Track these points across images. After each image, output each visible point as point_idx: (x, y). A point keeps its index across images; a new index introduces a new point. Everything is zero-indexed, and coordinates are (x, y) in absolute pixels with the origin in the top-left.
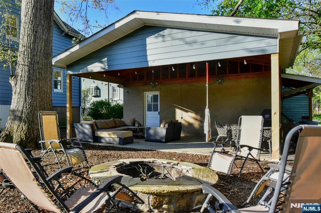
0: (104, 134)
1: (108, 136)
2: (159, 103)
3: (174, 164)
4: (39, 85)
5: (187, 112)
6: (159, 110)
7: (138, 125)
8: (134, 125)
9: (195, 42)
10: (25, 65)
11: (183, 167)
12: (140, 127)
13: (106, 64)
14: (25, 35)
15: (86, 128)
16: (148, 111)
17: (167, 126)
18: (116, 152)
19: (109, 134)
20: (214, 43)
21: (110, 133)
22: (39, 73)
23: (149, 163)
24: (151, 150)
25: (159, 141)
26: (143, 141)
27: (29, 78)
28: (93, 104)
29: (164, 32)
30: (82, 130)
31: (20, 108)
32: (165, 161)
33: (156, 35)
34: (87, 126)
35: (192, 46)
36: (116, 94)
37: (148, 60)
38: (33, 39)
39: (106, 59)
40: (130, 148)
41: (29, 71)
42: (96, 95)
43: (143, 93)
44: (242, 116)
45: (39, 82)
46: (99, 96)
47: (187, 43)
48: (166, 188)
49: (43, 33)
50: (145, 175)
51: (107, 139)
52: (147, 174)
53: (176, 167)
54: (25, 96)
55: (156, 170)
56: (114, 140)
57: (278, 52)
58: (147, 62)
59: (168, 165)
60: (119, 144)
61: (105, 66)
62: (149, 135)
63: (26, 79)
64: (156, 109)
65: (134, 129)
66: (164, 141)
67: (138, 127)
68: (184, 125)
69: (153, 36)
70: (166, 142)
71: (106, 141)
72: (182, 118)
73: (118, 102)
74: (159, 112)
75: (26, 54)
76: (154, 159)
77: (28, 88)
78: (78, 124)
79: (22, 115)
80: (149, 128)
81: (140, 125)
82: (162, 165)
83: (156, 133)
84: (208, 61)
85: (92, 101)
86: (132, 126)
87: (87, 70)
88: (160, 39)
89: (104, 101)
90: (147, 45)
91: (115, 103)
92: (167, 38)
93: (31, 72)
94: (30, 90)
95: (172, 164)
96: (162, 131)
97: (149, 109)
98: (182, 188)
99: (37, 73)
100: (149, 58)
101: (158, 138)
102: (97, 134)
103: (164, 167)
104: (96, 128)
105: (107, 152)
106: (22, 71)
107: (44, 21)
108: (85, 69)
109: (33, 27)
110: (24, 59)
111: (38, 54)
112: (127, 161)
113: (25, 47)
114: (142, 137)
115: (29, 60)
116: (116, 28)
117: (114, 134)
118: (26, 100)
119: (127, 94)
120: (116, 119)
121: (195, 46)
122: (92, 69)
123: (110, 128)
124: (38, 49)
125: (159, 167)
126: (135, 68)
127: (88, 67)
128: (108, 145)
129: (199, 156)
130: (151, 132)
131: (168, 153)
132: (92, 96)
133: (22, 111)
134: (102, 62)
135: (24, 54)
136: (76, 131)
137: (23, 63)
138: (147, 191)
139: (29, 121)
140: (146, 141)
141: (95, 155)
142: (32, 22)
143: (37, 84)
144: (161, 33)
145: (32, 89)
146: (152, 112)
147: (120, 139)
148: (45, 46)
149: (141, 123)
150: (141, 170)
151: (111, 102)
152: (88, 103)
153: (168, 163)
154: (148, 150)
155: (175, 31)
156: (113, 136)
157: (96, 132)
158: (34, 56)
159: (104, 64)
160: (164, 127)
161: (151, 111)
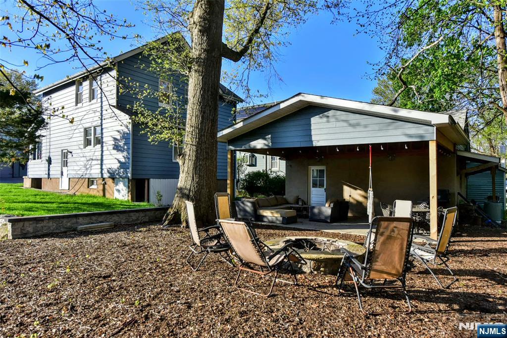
0: (267, 212)
1: (270, 215)
2: (325, 179)
3: (333, 241)
4: (206, 164)
5: (356, 189)
6: (325, 187)
7: (302, 203)
8: (298, 204)
9: (358, 125)
10: (193, 145)
11: (340, 243)
12: (304, 206)
13: (270, 141)
14: (193, 115)
15: (247, 206)
16: (313, 187)
17: (332, 205)
18: (281, 231)
19: (272, 213)
20: (376, 127)
21: (273, 211)
22: (206, 152)
23: (312, 240)
24: (315, 230)
25: (324, 221)
26: (307, 221)
27: (196, 157)
28: (249, 175)
29: (328, 113)
30: (243, 208)
31: (188, 187)
32: (325, 239)
33: (321, 115)
34: (249, 204)
35: (355, 128)
36: (276, 163)
37: (313, 140)
38: (201, 119)
39: (270, 136)
40: (294, 228)
41: (197, 151)
42: (250, 164)
43: (308, 168)
44: (397, 201)
45: (206, 161)
46: (255, 165)
47: (350, 125)
48: (323, 256)
49: (210, 113)
50: (308, 249)
51: (270, 218)
52: (310, 248)
53: (334, 243)
54: (193, 175)
55: (318, 246)
56: (277, 219)
57: (435, 139)
58: (312, 141)
59: (328, 242)
60: (283, 223)
61: (269, 143)
62: (313, 214)
63: (194, 158)
64: (321, 185)
65: (298, 207)
66: (329, 221)
67: (302, 205)
68: (351, 203)
69: (317, 116)
70: (332, 222)
71: (269, 220)
72: (350, 196)
73: (278, 174)
74: (325, 189)
75: (194, 134)
76: (316, 237)
77: (195, 168)
78: (239, 202)
79: (190, 193)
80: (314, 207)
81: (304, 203)
82: (323, 242)
83: (320, 212)
84: (371, 144)
85: (246, 172)
86: (295, 204)
87: (249, 146)
88: (325, 119)
89: (262, 171)
90: (312, 125)
91: (274, 174)
92: (332, 120)
93: (199, 151)
94: (198, 169)
95: (331, 241)
96: (327, 210)
97: (315, 185)
98: (334, 256)
99: (204, 153)
100: (314, 138)
101: (323, 217)
102: (259, 213)
103: (325, 244)
104: (257, 206)
105: (272, 231)
106: (190, 150)
107: (211, 102)
108: (248, 145)
109: (201, 108)
110: (192, 139)
111: (205, 134)
112: (293, 238)
113: (193, 127)
114: (306, 217)
115: (197, 140)
116: (281, 108)
117: (277, 212)
118: (193, 180)
119: (289, 167)
120: (278, 196)
121: (359, 129)
122: (255, 145)
123: (272, 206)
124: (205, 129)
125: (320, 244)
126: (299, 146)
127: (251, 143)
128: (271, 224)
129: (362, 237)
130: (316, 211)
131: (332, 233)
132: (248, 165)
133: (190, 189)
134: (265, 139)
135: (192, 134)
136: (237, 208)
137: (191, 143)
138: (309, 258)
139: (196, 200)
140: (310, 221)
141: (261, 234)
142: (200, 103)
143: (204, 163)
144: (326, 113)
145: (199, 169)
146: (318, 189)
147: (284, 218)
148: (212, 126)
149: (305, 200)
150: (305, 244)
151: (270, 173)
152: (242, 173)
153: (328, 240)
154: (312, 230)
155: (339, 113)
156: (276, 215)
157: (258, 210)
158: (201, 136)
159: (267, 141)
160: (329, 206)
161: (317, 187)
